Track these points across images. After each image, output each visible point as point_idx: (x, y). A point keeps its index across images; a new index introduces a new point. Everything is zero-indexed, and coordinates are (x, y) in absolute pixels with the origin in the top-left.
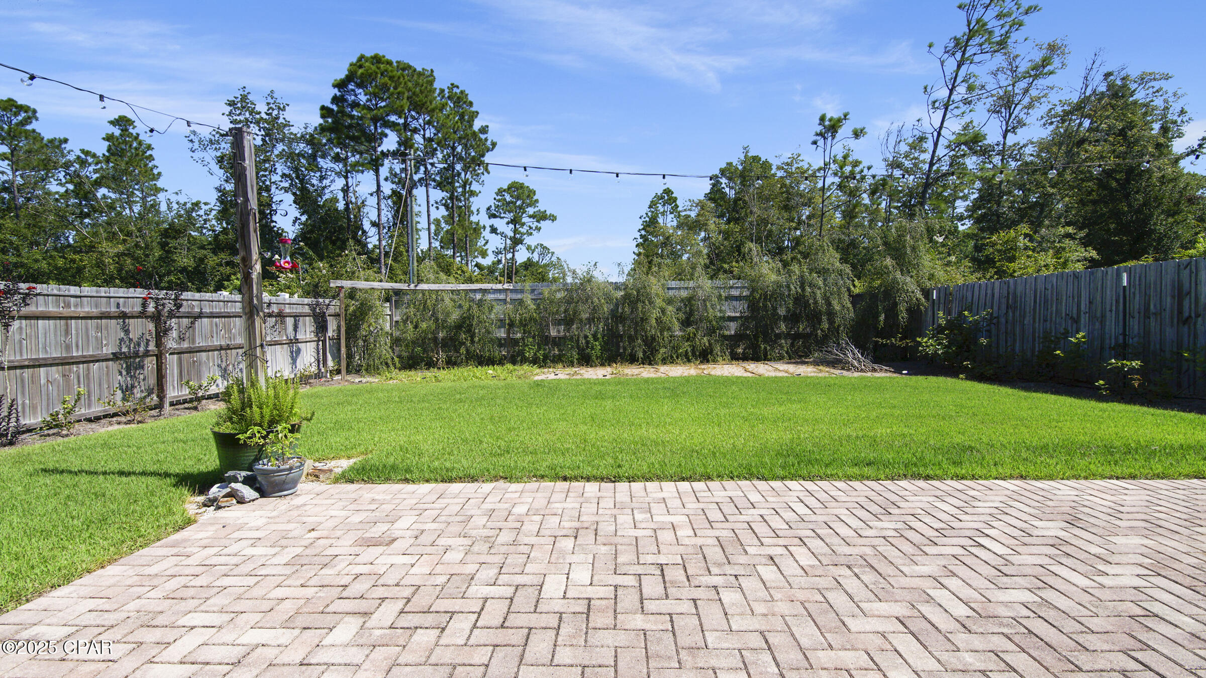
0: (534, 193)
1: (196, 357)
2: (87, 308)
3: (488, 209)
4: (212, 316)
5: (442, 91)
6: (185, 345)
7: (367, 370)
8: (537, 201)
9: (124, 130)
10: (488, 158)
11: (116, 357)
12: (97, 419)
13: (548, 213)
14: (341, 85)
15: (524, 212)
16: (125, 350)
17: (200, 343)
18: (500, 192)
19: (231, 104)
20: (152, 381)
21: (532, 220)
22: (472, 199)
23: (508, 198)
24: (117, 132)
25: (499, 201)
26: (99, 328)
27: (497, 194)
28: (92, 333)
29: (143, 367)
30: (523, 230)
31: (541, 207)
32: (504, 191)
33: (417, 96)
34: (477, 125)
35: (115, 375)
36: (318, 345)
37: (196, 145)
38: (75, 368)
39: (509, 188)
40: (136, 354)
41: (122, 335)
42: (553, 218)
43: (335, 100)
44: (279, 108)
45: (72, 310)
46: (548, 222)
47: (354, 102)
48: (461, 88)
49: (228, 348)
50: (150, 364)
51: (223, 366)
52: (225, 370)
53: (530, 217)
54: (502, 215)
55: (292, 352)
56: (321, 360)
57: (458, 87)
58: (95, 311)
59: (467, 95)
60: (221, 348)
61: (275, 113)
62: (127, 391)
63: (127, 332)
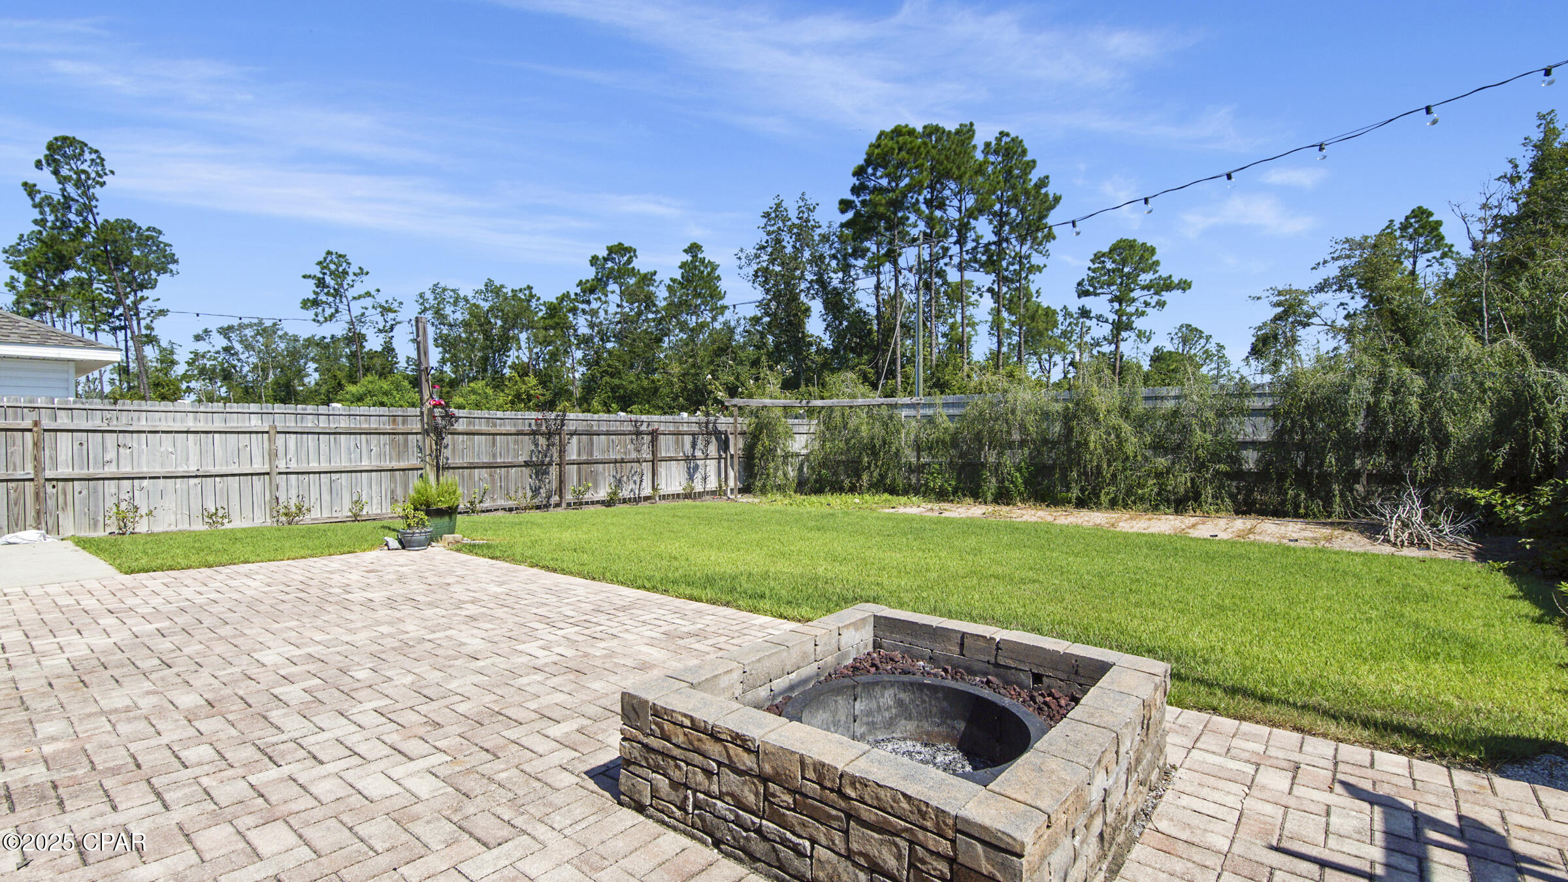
0: (1153, 251)
1: (594, 467)
2: (509, 428)
3: (1079, 284)
4: (608, 434)
5: (988, 145)
6: (584, 457)
7: (761, 491)
8: (1157, 263)
9: (695, 256)
10: (1052, 219)
11: (527, 464)
12: (511, 510)
13: (1176, 280)
14: (859, 172)
15: (1135, 282)
16: (534, 459)
17: (597, 455)
18: (1098, 257)
19: (767, 215)
20: (555, 485)
21: (1146, 292)
22: (1031, 277)
23: (1109, 265)
24: (689, 258)
25: (1094, 271)
26: (516, 442)
27: (1093, 261)
28: (511, 445)
29: (548, 473)
30: (1131, 309)
31: (1163, 272)
32: (1104, 255)
33: (942, 164)
34: (1034, 177)
35: (526, 477)
36: (719, 463)
37: (744, 260)
38: (498, 470)
39: (1111, 251)
40: (543, 464)
41: (533, 447)
42: (1184, 286)
43: (855, 190)
44: (809, 209)
45: (498, 429)
46: (1177, 293)
47: (875, 187)
48: (1013, 135)
49: (622, 461)
50: (554, 471)
51: (618, 477)
52: (620, 481)
53: (1143, 288)
54: (1099, 291)
55: (689, 468)
56: (723, 478)
57: (1008, 135)
58: (513, 430)
59: (1021, 142)
60: (616, 462)
61: (806, 215)
62: (536, 491)
63: (537, 445)
